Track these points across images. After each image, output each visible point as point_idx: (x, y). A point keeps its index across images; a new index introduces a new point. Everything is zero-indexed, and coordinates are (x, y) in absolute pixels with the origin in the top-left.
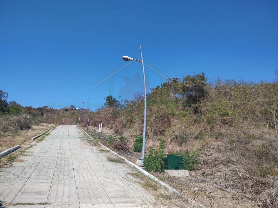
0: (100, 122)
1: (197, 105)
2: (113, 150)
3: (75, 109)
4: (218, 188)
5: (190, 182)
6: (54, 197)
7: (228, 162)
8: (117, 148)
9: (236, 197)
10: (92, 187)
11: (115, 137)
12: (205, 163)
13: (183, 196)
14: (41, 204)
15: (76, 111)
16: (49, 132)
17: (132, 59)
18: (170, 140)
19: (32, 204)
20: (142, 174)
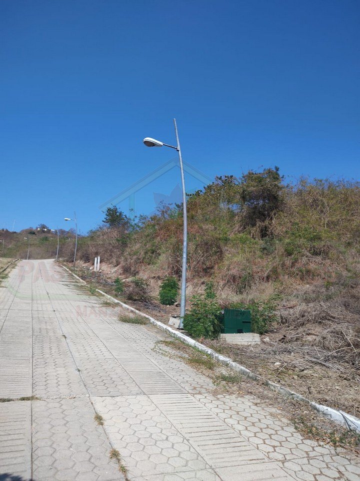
0: (97, 254)
1: (267, 222)
2: (125, 303)
3: (49, 231)
4: (312, 362)
5: (265, 354)
6: (44, 387)
7: (324, 318)
8: (130, 299)
9: (345, 376)
10: (104, 367)
11: (124, 280)
12: (284, 320)
13: (259, 378)
14: (23, 399)
15: (50, 235)
16: (6, 272)
17: (161, 143)
18: (221, 283)
19: (9, 400)
20: (183, 342)
